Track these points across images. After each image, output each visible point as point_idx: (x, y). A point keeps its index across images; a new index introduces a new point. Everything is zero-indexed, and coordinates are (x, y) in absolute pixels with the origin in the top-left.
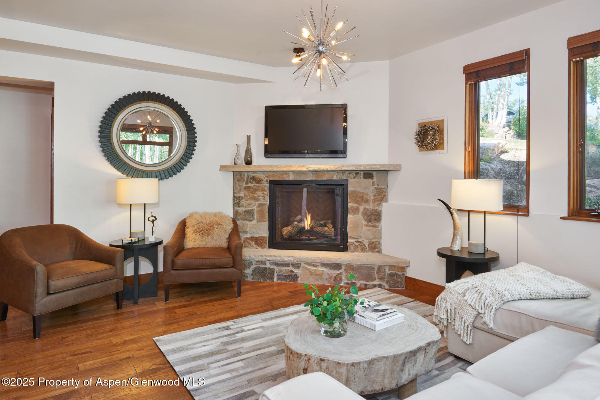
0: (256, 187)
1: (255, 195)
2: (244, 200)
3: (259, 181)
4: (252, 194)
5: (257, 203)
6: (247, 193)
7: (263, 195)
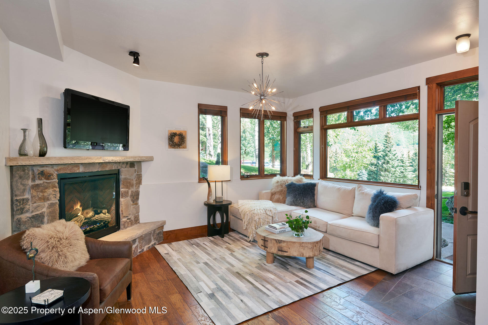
0: (46, 184)
1: (46, 194)
2: (30, 203)
3: (48, 176)
4: (41, 194)
5: (47, 204)
6: (35, 194)
7: (53, 193)
